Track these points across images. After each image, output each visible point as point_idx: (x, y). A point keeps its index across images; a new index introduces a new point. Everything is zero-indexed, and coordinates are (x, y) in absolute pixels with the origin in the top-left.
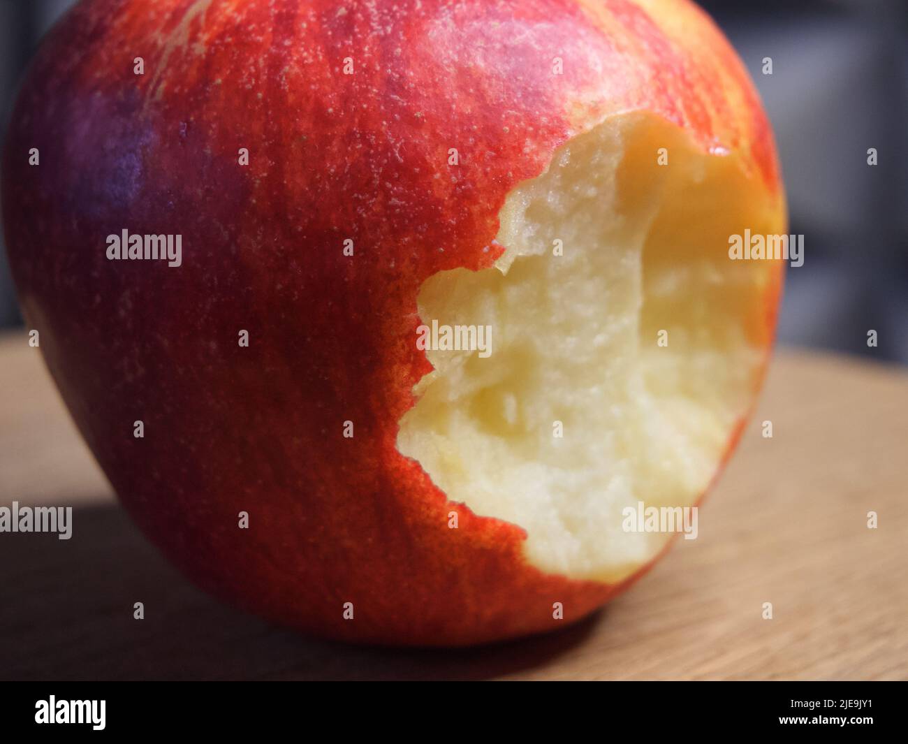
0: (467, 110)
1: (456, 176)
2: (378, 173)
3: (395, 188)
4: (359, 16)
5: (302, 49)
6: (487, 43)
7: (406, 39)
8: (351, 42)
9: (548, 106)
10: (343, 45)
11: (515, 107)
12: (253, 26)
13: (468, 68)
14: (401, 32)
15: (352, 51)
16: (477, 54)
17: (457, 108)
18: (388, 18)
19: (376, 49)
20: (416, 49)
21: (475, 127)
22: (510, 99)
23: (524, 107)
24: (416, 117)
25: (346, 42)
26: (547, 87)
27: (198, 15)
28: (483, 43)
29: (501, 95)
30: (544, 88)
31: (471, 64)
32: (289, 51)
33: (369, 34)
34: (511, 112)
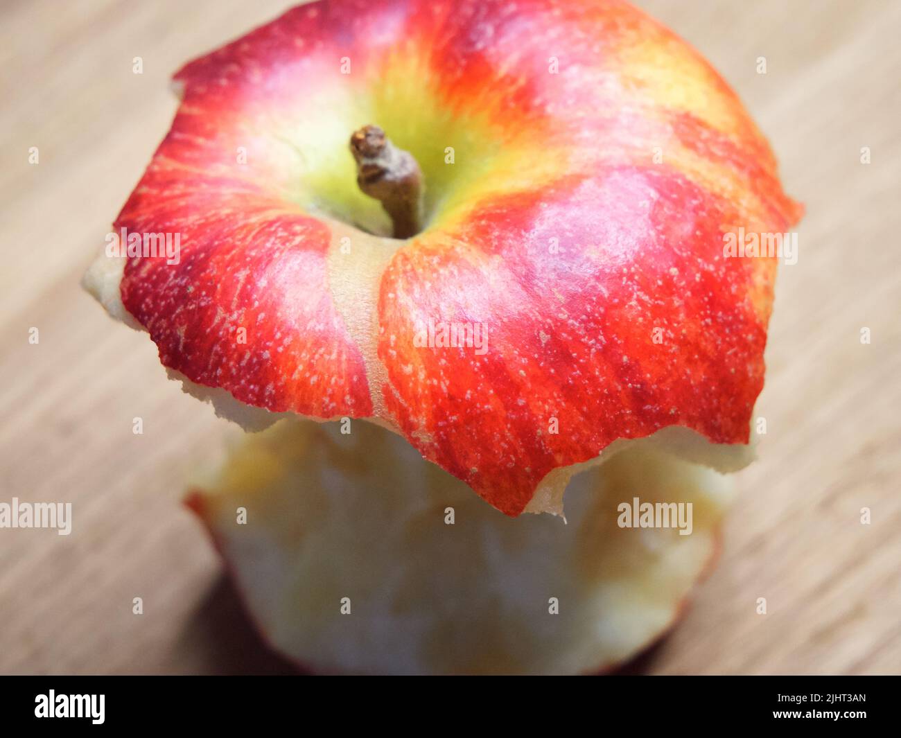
0: (702, 377)
4: (564, 335)
5: (540, 403)
6: (681, 297)
7: (623, 342)
8: (578, 372)
9: (746, 322)
10: (573, 379)
11: (731, 345)
12: (469, 392)
13: (684, 335)
14: (614, 336)
15: (587, 381)
16: (682, 317)
17: (694, 382)
18: (592, 324)
19: (605, 368)
20: (638, 346)
21: (713, 388)
22: (723, 340)
23: (735, 339)
24: (672, 415)
25: (574, 373)
26: (738, 303)
27: (386, 390)
28: (678, 300)
29: (717, 343)
30: (737, 308)
31: (684, 331)
32: (530, 411)
33: (589, 354)
34: (730, 352)
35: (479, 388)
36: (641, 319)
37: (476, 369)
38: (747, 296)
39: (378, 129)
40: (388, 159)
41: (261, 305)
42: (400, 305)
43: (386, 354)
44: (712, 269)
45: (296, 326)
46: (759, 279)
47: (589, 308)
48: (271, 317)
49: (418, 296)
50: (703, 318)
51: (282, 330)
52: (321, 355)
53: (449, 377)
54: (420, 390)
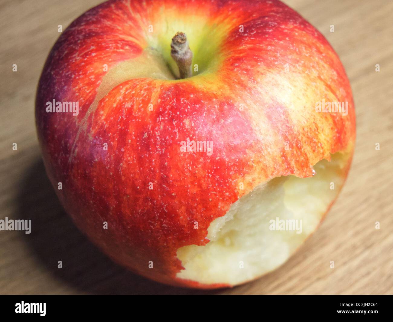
0: (194, 192)
1: (189, 217)
2: (157, 215)
3: (165, 221)
4: (152, 140)
5: (128, 155)
6: (204, 159)
7: (170, 157)
8: (147, 155)
9: (229, 188)
10: (144, 156)
11: (215, 190)
12: (111, 134)
13: (195, 173)
14: (168, 153)
15: (148, 160)
16: (200, 166)
17: (190, 191)
18: (164, 144)
19: (157, 161)
20: (174, 163)
21: (197, 199)
22: (213, 186)
23: (219, 190)
24: (173, 195)
25: (146, 155)
26: (230, 179)
27: (91, 114)
28: (203, 160)
29: (209, 185)
30: (228, 180)
31: (197, 171)
32: (123, 155)
33: (155, 152)
34: (213, 192)
35: (114, 135)
36: (182, 155)
37: (118, 129)
38: (237, 179)
39: (184, 36)
40: (180, 49)
41: (86, 60)
42: (120, 92)
43: (101, 103)
44: (227, 160)
45: (87, 74)
46: (249, 178)
47: (167, 138)
48: (84, 66)
49: (127, 93)
50: (208, 173)
51: (83, 72)
52: (85, 89)
53: (109, 125)
54: (99, 122)
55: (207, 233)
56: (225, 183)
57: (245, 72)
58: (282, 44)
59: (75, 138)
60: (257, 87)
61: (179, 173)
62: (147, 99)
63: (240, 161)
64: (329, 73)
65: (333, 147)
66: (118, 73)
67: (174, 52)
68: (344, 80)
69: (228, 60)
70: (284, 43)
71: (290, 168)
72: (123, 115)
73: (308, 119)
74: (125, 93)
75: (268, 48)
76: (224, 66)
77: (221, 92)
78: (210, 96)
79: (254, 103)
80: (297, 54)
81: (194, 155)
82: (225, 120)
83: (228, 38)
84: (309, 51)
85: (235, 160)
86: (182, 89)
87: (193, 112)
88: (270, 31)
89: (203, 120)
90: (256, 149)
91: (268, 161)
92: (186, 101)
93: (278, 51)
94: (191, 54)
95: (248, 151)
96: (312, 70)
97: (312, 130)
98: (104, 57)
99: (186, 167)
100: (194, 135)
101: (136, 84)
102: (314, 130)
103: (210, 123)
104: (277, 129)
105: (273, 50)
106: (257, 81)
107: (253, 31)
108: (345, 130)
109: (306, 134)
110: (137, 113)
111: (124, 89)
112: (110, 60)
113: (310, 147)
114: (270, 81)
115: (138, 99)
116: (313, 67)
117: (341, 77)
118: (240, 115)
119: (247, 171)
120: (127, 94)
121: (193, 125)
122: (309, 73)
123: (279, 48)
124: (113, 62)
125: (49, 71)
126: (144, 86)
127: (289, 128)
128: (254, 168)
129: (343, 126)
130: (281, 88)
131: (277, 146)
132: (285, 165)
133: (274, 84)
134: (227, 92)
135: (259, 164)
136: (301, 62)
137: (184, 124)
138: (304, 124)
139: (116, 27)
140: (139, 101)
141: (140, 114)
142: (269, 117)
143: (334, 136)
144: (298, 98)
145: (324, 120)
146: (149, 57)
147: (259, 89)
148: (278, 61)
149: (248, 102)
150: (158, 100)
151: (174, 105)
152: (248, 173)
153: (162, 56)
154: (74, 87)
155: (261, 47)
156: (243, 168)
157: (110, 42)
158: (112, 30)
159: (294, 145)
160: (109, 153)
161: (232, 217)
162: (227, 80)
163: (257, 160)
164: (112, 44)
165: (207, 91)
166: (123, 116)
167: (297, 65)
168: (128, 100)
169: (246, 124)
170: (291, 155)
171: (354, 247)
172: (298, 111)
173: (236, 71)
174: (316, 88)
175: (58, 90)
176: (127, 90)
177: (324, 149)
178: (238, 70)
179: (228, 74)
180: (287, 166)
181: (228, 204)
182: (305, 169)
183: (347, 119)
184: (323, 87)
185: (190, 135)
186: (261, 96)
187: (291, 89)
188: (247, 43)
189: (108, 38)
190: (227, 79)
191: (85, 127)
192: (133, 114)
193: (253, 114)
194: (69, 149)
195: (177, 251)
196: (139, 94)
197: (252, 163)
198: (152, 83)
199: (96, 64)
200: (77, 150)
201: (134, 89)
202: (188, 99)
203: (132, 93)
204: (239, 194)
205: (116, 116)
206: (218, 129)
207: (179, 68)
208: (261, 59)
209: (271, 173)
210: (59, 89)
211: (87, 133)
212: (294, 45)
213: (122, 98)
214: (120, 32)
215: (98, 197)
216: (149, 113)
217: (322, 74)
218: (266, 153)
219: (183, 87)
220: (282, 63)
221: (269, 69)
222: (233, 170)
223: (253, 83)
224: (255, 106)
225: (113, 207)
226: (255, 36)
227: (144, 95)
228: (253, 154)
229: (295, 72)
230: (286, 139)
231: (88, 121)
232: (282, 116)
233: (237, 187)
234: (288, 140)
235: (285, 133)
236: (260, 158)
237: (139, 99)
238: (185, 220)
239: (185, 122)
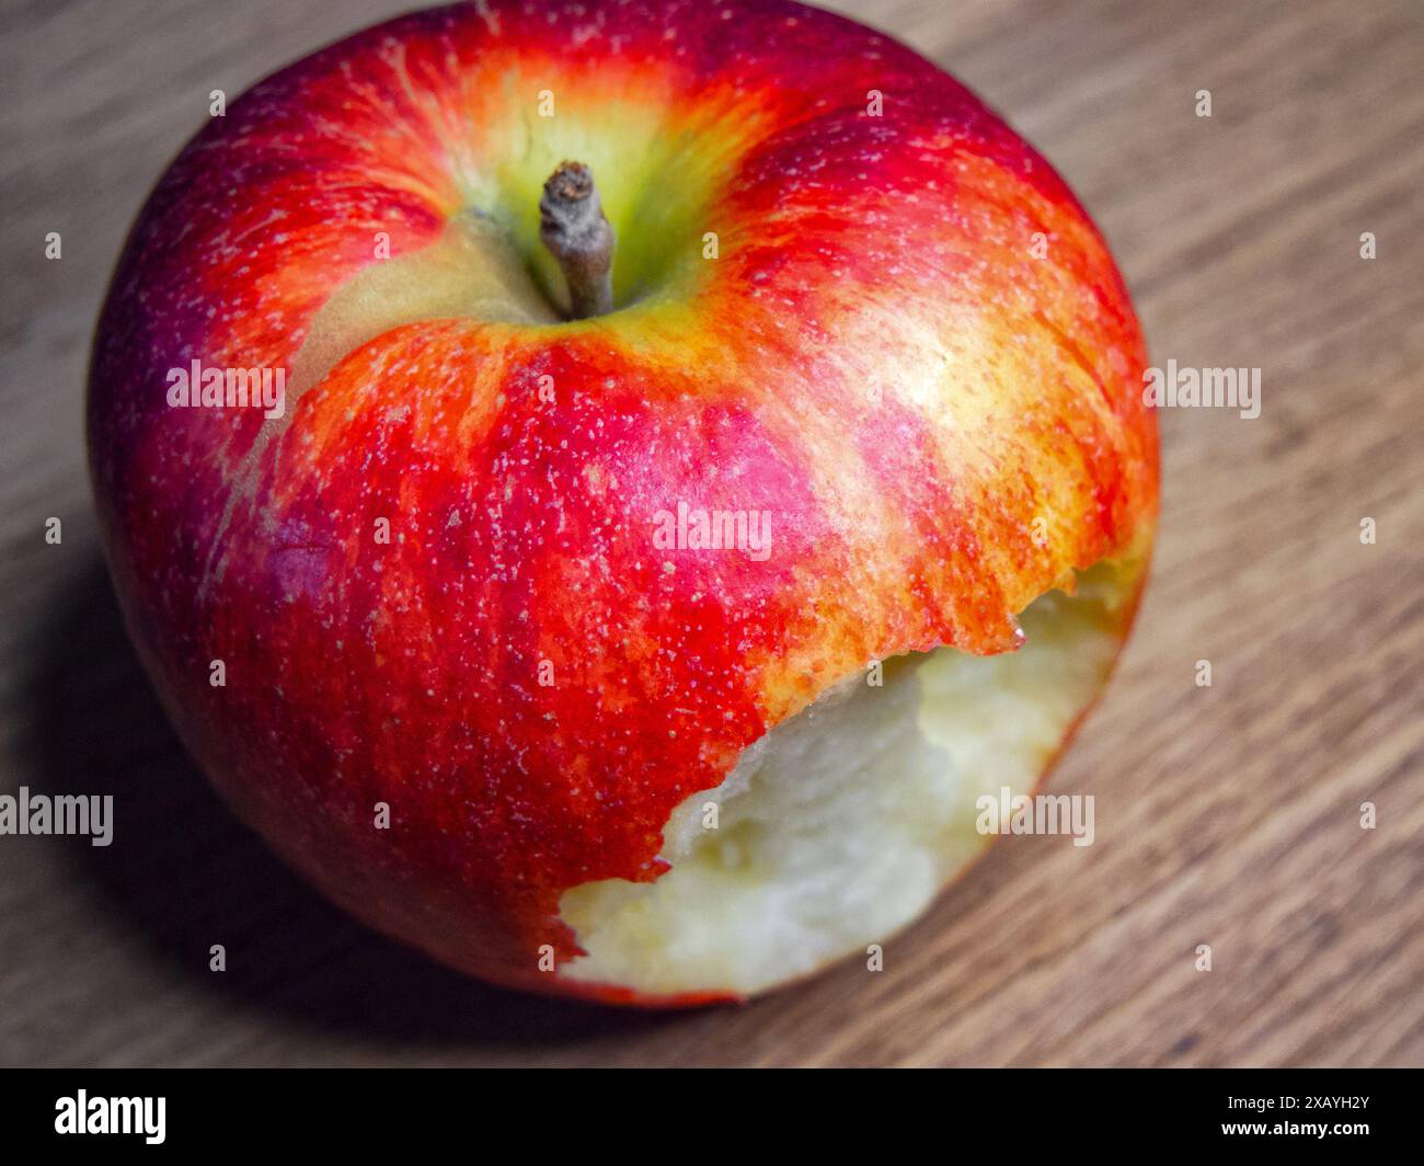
0: (618, 709)
1: (602, 792)
2: (494, 784)
3: (519, 803)
4: (477, 534)
5: (396, 585)
7: (536, 594)
8: (461, 586)
9: (735, 694)
10: (451, 589)
11: (687, 703)
12: (337, 511)
13: (622, 647)
14: (531, 580)
15: (462, 604)
16: (636, 623)
17: (603, 706)
18: (516, 548)
19: (493, 605)
20: (550, 613)
21: (628, 732)
22: (679, 691)
23: (700, 701)
24: (545, 720)
25: (456, 584)
26: (737, 665)
27: (273, 443)
28: (646, 602)
29: (668, 687)
30: (731, 669)
31: (626, 641)
32: (379, 584)
33: (487, 576)
34: (681, 710)
35: (349, 516)
36: (577, 587)
37: (362, 494)
38: (761, 667)
39: (584, 176)
40: (572, 217)
41: (256, 259)
42: (368, 367)
43: (305, 405)
44: (728, 601)
45: (260, 306)
46: (800, 662)
47: (528, 527)
48: (250, 279)
49: (391, 372)
50: (665, 645)
51: (246, 300)
52: (252, 356)
53: (333, 480)
54: (299, 470)
55: (660, 842)
56: (720, 680)
57: (789, 303)
58: (914, 205)
59: (218, 521)
60: (830, 354)
61: (565, 645)
62: (458, 395)
63: (773, 603)
64: (1072, 302)
65: (1084, 549)
66: (360, 301)
67: (550, 227)
68: (1121, 320)
69: (732, 259)
70: (920, 200)
71: (940, 624)
72: (378, 449)
73: (1000, 460)
74: (384, 373)
75: (869, 217)
76: (717, 279)
77: (709, 370)
78: (670, 384)
79: (820, 409)
80: (965, 237)
81: (619, 586)
82: (722, 468)
83: (732, 182)
84: (1006, 226)
85: (753, 603)
86: (577, 359)
87: (615, 442)
88: (875, 158)
89: (646, 469)
90: (828, 564)
91: (868, 605)
92: (589, 402)
93: (901, 229)
94: (609, 235)
95: (797, 572)
96: (1014, 293)
97: (1014, 494)
98: (316, 248)
99: (590, 628)
100: (617, 519)
101: (423, 341)
102: (1020, 496)
103: (672, 479)
104: (897, 495)
105: (884, 226)
106: (828, 333)
107: (816, 160)
108: (1124, 487)
109: (995, 509)
110: (424, 442)
111: (383, 357)
112: (337, 257)
113: (1008, 553)
114: (873, 333)
115: (428, 393)
116: (1018, 280)
117: (1113, 311)
118: (773, 450)
119: (795, 637)
120: (394, 375)
121: (614, 484)
122: (1005, 304)
123: (904, 220)
124: (346, 267)
125: (130, 289)
126: (449, 349)
127: (936, 492)
128: (819, 630)
129: (1119, 475)
130: (912, 357)
131: (896, 553)
132: (922, 618)
133: (887, 344)
134: (731, 371)
135: (837, 615)
136: (977, 267)
137: (583, 481)
138: (986, 477)
139: (357, 141)
140: (433, 399)
141: (435, 444)
142: (871, 457)
143: (1088, 513)
144: (969, 390)
145: (1052, 460)
146: (467, 245)
147: (838, 362)
148: (902, 264)
149: (801, 404)
150: (496, 397)
151: (552, 414)
152: (799, 646)
153: (511, 238)
154: (214, 351)
155: (841, 214)
156: (782, 629)
157: (335, 196)
158: (342, 154)
159: (955, 547)
160: (331, 578)
161: (745, 785)
162: (727, 328)
163: (828, 602)
164: (341, 201)
165: (660, 366)
166: (379, 453)
167: (964, 276)
168: (396, 398)
169: (794, 481)
170: (944, 582)
171: (1153, 857)
172: (968, 434)
173: (757, 298)
174: (1029, 351)
175: (161, 358)
176: (392, 361)
177: (1054, 556)
178: (764, 296)
179: (731, 307)
180: (929, 620)
181: (733, 747)
182: (992, 627)
183: (1132, 452)
184: (1049, 349)
185: (604, 519)
186: (843, 386)
187: (944, 359)
188: (795, 201)
189: (327, 182)
190: (729, 327)
191: (250, 488)
192: (413, 446)
193: (817, 447)
194: (197, 559)
195: (559, 899)
196: (434, 374)
197: (813, 613)
198: (478, 337)
199: (289, 273)
200: (224, 563)
201: (416, 360)
202: (598, 394)
203: (408, 373)
204: (769, 715)
205: (354, 452)
206: (700, 499)
207: (569, 280)
208: (843, 258)
209: (876, 643)
210: (163, 353)
211: (257, 508)
212: (956, 206)
213: (374, 391)
214: (369, 160)
215: (295, 721)
216: (466, 442)
217: (1050, 303)
218: (859, 577)
219: (580, 351)
220: (915, 272)
221: (871, 290)
222: (749, 636)
223: (817, 340)
224: (823, 420)
225: (346, 754)
226: (821, 175)
227: (451, 381)
228: (816, 581)
229: (958, 301)
230: (926, 527)
231: (261, 467)
232: (914, 450)
233: (761, 693)
234: (934, 532)
235: (923, 509)
236: (838, 596)
237: (432, 393)
238: (585, 800)
239: (587, 476)
